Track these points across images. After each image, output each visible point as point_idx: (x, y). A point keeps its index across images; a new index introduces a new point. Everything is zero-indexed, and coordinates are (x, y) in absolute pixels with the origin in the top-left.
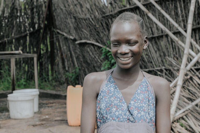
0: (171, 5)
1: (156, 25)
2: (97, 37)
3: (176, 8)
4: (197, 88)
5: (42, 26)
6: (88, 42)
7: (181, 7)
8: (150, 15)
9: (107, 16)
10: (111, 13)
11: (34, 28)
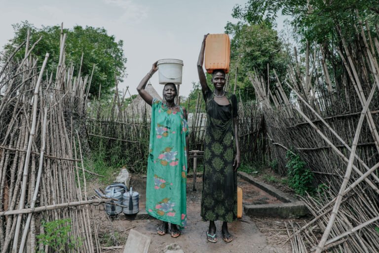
0: (341, 122)
1: (325, 141)
2: (284, 142)
3: (346, 125)
4: (361, 207)
5: (258, 130)
6: (280, 145)
7: (351, 125)
8: (319, 131)
9: (290, 128)
10: (293, 126)
11: (253, 130)
